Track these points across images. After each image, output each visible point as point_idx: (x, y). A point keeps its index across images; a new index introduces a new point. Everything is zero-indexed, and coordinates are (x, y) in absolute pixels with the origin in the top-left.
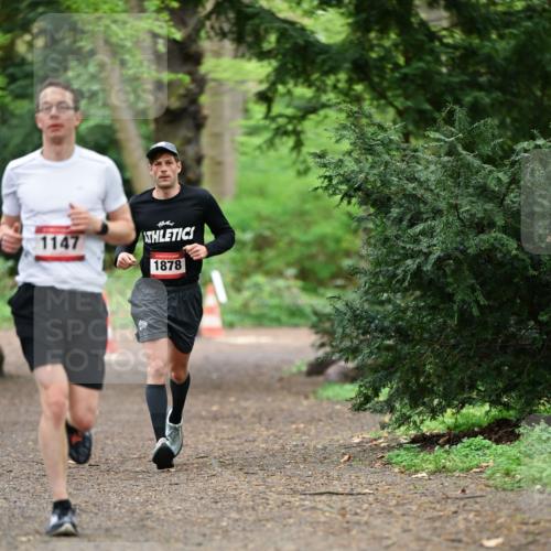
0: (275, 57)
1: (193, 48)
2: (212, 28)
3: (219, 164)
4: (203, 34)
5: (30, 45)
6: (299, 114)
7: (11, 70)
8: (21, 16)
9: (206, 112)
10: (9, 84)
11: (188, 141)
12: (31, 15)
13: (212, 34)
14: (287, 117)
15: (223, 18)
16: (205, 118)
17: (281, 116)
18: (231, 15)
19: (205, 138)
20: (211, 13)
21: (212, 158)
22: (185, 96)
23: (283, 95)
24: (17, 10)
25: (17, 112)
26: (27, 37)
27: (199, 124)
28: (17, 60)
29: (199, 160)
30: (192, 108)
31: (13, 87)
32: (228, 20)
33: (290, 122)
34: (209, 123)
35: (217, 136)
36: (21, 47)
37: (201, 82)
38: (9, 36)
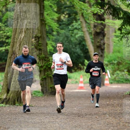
0: (122, 19)
1: (103, 18)
2: (107, 12)
3: (109, 45)
4: (105, 14)
5: (64, 17)
6: (128, 33)
7: (60, 23)
8: (62, 10)
9: (106, 33)
10: (59, 26)
11: (101, 40)
12: (65, 10)
13: (107, 14)
14: (125, 33)
15: (110, 10)
16: (106, 34)
17: (124, 33)
18: (112, 9)
19: (106, 39)
20: (107, 9)
21: (107, 44)
22: (101, 29)
23: (124, 29)
24: (61, 9)
25: (61, 33)
26: (64, 15)
27: (104, 35)
28: (61, 21)
29: (104, 44)
30: (102, 32)
31: (60, 27)
32: (111, 10)
33: (126, 35)
34: (106, 35)
35: (108, 38)
36: (62, 18)
37: (105, 26)
38: (59, 15)
